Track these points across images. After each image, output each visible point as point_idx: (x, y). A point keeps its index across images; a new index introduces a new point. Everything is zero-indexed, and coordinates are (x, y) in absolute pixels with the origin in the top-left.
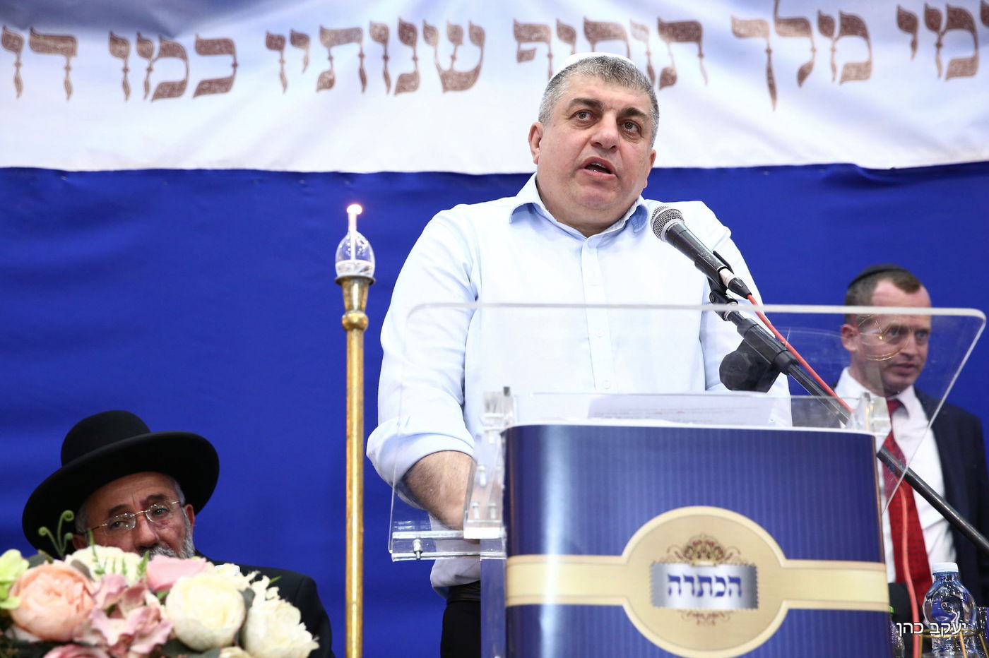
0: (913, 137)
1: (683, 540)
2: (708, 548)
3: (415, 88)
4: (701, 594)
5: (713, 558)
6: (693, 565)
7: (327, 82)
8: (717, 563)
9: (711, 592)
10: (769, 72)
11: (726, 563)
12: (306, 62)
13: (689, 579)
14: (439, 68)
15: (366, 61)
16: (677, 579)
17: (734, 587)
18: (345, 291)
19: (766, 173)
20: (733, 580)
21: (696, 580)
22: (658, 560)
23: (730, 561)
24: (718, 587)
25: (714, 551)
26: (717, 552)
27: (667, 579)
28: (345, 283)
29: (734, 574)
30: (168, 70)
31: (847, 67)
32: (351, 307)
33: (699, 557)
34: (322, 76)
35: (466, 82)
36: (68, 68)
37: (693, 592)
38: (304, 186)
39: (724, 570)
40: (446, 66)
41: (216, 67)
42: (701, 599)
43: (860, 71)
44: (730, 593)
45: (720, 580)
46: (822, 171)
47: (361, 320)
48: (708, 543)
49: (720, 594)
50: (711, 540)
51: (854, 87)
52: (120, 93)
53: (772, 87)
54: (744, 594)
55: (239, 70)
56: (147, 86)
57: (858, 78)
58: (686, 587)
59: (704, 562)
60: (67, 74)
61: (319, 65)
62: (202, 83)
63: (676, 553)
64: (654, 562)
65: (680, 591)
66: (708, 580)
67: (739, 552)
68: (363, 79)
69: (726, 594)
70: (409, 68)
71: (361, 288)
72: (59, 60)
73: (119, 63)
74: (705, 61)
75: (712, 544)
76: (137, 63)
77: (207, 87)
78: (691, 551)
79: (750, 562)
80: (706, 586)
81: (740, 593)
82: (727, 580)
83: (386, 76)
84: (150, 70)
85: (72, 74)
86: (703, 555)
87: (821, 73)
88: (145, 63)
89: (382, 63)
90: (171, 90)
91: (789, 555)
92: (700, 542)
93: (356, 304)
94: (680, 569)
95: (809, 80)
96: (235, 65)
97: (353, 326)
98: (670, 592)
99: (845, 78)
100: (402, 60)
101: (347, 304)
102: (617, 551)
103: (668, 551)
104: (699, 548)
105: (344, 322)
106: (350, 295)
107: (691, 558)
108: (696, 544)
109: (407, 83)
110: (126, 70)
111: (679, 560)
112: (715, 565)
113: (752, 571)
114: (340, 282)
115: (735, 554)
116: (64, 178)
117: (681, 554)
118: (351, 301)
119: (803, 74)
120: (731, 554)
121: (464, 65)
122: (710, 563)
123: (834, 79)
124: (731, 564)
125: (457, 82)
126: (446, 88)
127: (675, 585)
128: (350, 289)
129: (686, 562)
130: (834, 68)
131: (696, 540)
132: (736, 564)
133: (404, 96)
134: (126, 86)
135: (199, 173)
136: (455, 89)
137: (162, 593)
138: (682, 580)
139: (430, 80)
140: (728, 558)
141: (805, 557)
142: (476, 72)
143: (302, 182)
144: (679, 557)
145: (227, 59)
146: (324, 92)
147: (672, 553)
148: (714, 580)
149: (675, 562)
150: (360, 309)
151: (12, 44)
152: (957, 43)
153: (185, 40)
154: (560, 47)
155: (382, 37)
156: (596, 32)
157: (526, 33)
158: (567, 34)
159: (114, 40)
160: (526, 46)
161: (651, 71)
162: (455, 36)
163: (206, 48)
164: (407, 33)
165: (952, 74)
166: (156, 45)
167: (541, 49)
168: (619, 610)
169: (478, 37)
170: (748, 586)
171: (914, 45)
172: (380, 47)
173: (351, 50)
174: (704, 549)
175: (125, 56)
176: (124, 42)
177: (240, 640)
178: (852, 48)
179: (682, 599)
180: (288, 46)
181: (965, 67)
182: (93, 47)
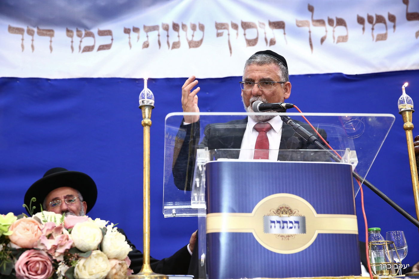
0: (364, 63)
1: (276, 207)
2: (286, 209)
3: (179, 47)
4: (283, 228)
5: (288, 214)
6: (280, 216)
7: (146, 45)
8: (290, 215)
9: (287, 227)
10: (310, 39)
11: (293, 216)
12: (138, 38)
13: (279, 222)
14: (187, 40)
15: (160, 37)
16: (274, 222)
17: (296, 225)
18: (143, 111)
19: (309, 77)
20: (296, 222)
21: (281, 222)
22: (266, 215)
23: (294, 215)
24: (290, 225)
25: (288, 211)
26: (289, 211)
27: (270, 222)
28: (143, 108)
29: (296, 220)
30: (88, 41)
31: (339, 37)
32: (145, 117)
33: (283, 213)
34: (144, 43)
35: (198, 45)
36: (51, 41)
37: (280, 227)
38: (138, 83)
39: (293, 218)
40: (190, 38)
41: (105, 40)
42: (283, 229)
43: (344, 39)
44: (295, 227)
45: (291, 222)
46: (330, 76)
47: (149, 122)
48: (286, 208)
49: (291, 228)
50: (287, 207)
51: (342, 45)
52: (70, 50)
53: (311, 45)
54: (300, 228)
55: (114, 41)
56: (80, 47)
57: (343, 41)
58: (277, 225)
59: (284, 215)
60: (51, 44)
61: (143, 39)
62: (100, 46)
63: (273, 212)
64: (265, 215)
65: (275, 227)
66: (286, 222)
67: (298, 211)
68: (160, 44)
69: (293, 228)
70: (176, 40)
71: (149, 110)
72: (48, 38)
73: (70, 39)
74: (286, 36)
75: (287, 208)
76: (76, 39)
77: (102, 48)
78: (279, 211)
79: (303, 215)
80: (285, 225)
81: (299, 227)
82: (294, 222)
83: (168, 43)
84: (81, 42)
85: (52, 44)
86: (284, 212)
87: (329, 40)
88: (79, 39)
89: (166, 38)
90: (89, 49)
91: (318, 212)
92: (283, 207)
93: (147, 116)
94: (275, 218)
95: (324, 43)
96: (112, 40)
97: (146, 125)
98: (271, 227)
99: (338, 41)
100: (174, 37)
101: (143, 116)
102: (250, 211)
103: (270, 211)
104: (282, 210)
105: (142, 123)
106: (145, 112)
107: (279, 214)
108: (281, 208)
109: (176, 45)
110: (72, 42)
111: (275, 214)
112: (289, 216)
113: (304, 219)
114: (140, 108)
115: (297, 212)
116: (49, 82)
117: (275, 212)
118: (145, 115)
119: (322, 40)
120: (295, 212)
121: (197, 38)
122: (287, 215)
123: (334, 42)
124: (295, 216)
125: (194, 44)
126: (190, 47)
127: (273, 224)
128: (144, 110)
129: (277, 215)
130: (334, 38)
131: (281, 206)
132: (297, 216)
133: (175, 50)
134: (72, 48)
135: (99, 79)
136: (193, 47)
137: (69, 229)
138: (276, 222)
139: (184, 44)
140: (294, 214)
141: (324, 213)
142: (201, 41)
143: (137, 82)
144: (275, 213)
145: (109, 37)
146: (145, 49)
147: (272, 212)
148: (288, 222)
149: (273, 215)
150: (148, 118)
151: (31, 33)
152: (379, 29)
153: (95, 31)
154: (232, 31)
155: (166, 29)
156: (246, 26)
157: (220, 26)
158: (235, 26)
159: (68, 31)
160: (220, 31)
161: (266, 40)
162: (194, 28)
163: (102, 33)
164: (176, 27)
165: (378, 39)
166: (83, 32)
167: (225, 32)
168: (251, 234)
169: (202, 28)
170: (302, 224)
171: (364, 29)
172: (166, 32)
173: (155, 33)
174: (284, 210)
175: (71, 37)
176: (72, 32)
177: (100, 247)
178: (340, 31)
179: (276, 230)
180: (132, 32)
181: (382, 37)
182: (60, 34)
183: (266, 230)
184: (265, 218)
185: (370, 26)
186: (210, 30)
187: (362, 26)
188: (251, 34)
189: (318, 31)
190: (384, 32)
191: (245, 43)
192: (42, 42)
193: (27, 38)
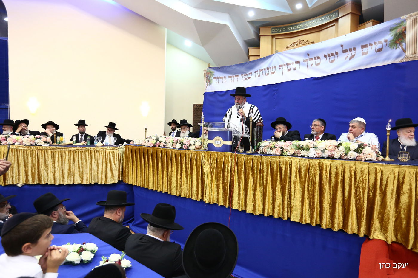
0: (324, 72)
4: (218, 143)
7: (259, 76)
10: (307, 66)
15: (263, 73)
30: (246, 77)
40: (272, 71)
41: (249, 76)
43: (318, 64)
52: (242, 80)
53: (308, 68)
55: (252, 76)
56: (244, 79)
61: (259, 74)
62: (248, 78)
68: (263, 75)
72: (237, 77)
74: (300, 66)
76: (244, 76)
83: (266, 74)
87: (314, 66)
90: (246, 79)
91: (223, 140)
95: (312, 66)
99: (317, 65)
100: (267, 71)
109: (268, 74)
110: (242, 78)
119: (311, 66)
125: (273, 73)
130: (315, 64)
133: (267, 76)
139: (270, 73)
142: (275, 72)
150: (203, 121)
151: (233, 77)
152: (332, 58)
153: (248, 73)
154: (284, 67)
155: (265, 70)
156: (288, 64)
157: (280, 66)
158: (285, 65)
159: (242, 75)
160: (280, 68)
161: (293, 68)
162: (273, 68)
163: (250, 74)
164: (268, 69)
165: (331, 62)
166: (245, 74)
167: (281, 67)
168: (213, 144)
169: (275, 67)
170: (220, 142)
171: (326, 59)
172: (265, 71)
173: (262, 71)
174: (218, 140)
175: (242, 76)
176: (243, 75)
177: (194, 144)
178: (318, 61)
179: (216, 143)
180: (256, 72)
181: (333, 61)
182: (240, 76)
183: (215, 143)
184: (215, 141)
185: (329, 57)
186: (278, 67)
187: (326, 58)
188: (289, 67)
189: (310, 62)
190: (334, 59)
191: (287, 70)
192: (236, 79)
193: (232, 78)
